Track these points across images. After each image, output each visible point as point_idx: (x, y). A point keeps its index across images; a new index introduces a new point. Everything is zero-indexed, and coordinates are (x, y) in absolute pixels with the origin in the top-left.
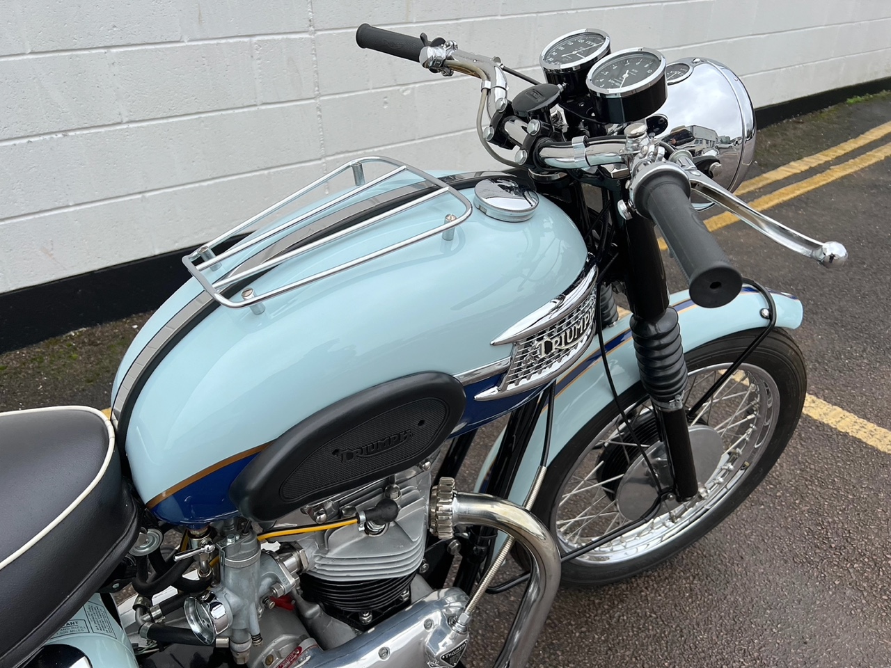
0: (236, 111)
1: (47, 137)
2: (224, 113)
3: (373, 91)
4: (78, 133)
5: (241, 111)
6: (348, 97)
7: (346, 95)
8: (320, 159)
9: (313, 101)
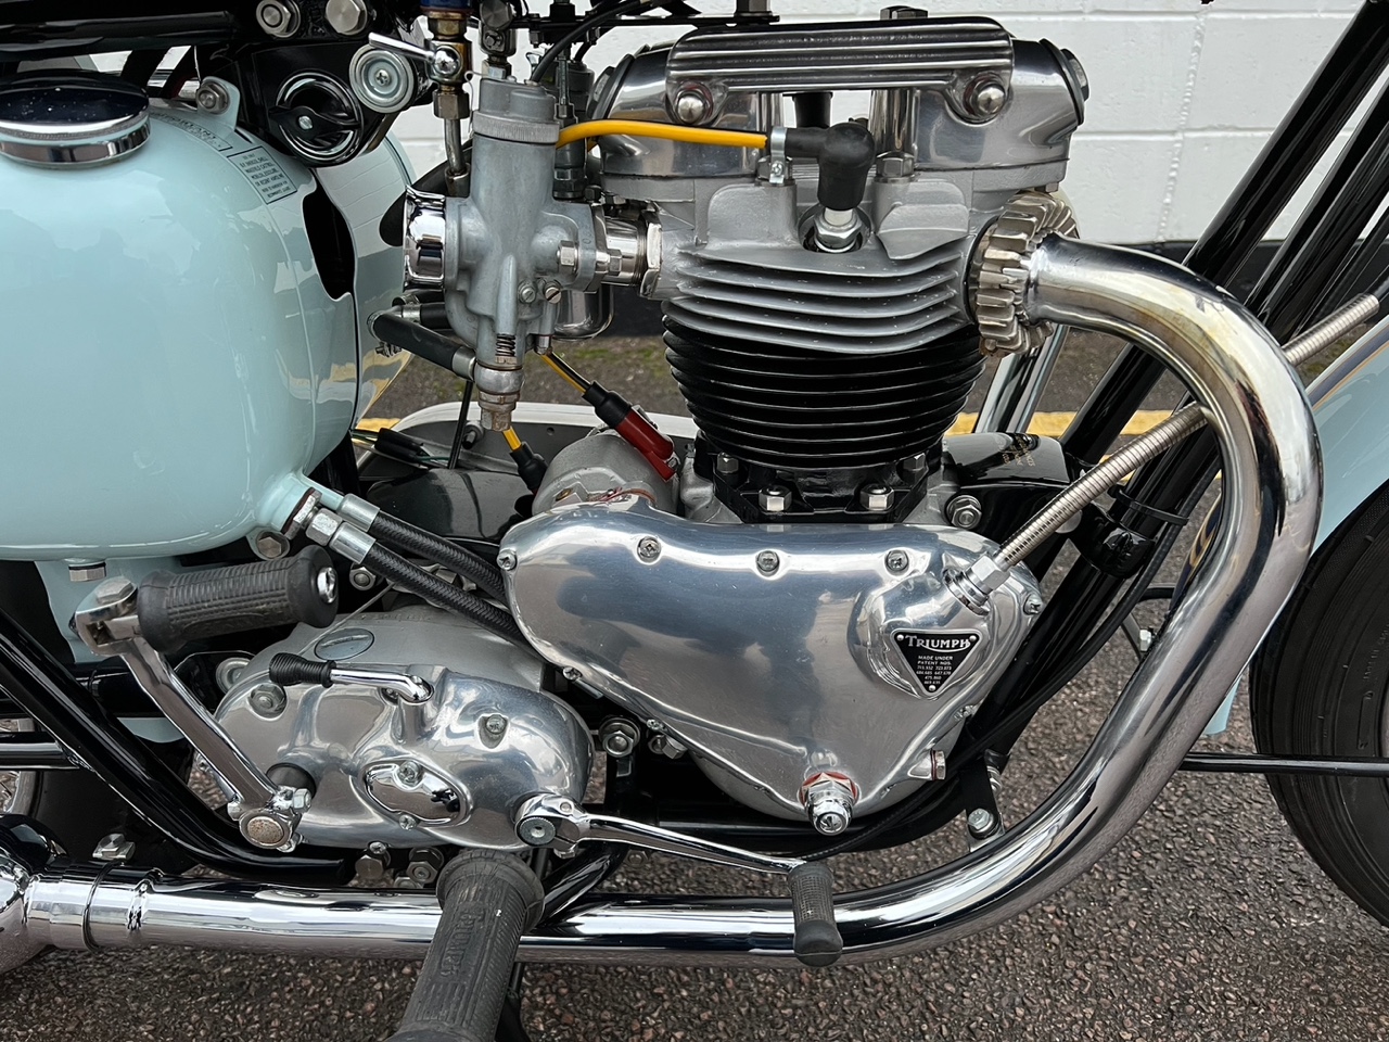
0: (1045, 19)
2: (1021, 18)
3: (1323, 16)
5: (1052, 18)
6: (1265, 21)
7: (1263, 16)
8: (1173, 133)
9: (1191, 18)
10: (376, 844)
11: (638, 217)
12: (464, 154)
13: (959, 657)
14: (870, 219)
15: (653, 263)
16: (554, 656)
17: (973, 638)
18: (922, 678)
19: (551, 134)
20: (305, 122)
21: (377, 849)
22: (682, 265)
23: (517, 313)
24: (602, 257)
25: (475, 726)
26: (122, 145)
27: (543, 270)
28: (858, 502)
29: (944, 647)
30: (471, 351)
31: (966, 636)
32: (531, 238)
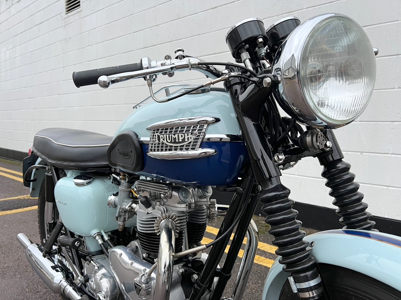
1: (354, 153)
4: (367, 154)
23: (119, 213)
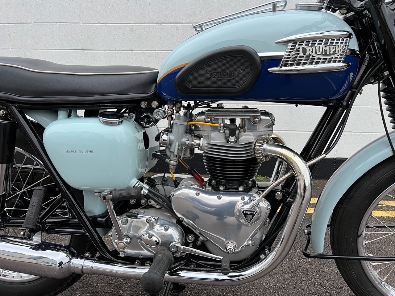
3: (370, 107)
10: (140, 256)
11: (199, 137)
12: (171, 126)
13: (253, 215)
14: (238, 138)
15: (201, 144)
16: (180, 216)
17: (256, 211)
18: (247, 219)
19: (186, 123)
20: (146, 120)
21: (140, 257)
22: (206, 145)
23: (178, 151)
24: (193, 143)
25: (163, 228)
26: (119, 122)
27: (182, 145)
28: (237, 189)
29: (251, 213)
30: (169, 158)
31: (254, 211)
32: (181, 140)
